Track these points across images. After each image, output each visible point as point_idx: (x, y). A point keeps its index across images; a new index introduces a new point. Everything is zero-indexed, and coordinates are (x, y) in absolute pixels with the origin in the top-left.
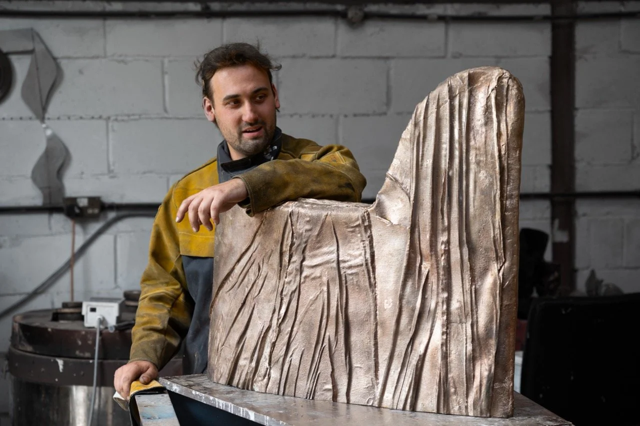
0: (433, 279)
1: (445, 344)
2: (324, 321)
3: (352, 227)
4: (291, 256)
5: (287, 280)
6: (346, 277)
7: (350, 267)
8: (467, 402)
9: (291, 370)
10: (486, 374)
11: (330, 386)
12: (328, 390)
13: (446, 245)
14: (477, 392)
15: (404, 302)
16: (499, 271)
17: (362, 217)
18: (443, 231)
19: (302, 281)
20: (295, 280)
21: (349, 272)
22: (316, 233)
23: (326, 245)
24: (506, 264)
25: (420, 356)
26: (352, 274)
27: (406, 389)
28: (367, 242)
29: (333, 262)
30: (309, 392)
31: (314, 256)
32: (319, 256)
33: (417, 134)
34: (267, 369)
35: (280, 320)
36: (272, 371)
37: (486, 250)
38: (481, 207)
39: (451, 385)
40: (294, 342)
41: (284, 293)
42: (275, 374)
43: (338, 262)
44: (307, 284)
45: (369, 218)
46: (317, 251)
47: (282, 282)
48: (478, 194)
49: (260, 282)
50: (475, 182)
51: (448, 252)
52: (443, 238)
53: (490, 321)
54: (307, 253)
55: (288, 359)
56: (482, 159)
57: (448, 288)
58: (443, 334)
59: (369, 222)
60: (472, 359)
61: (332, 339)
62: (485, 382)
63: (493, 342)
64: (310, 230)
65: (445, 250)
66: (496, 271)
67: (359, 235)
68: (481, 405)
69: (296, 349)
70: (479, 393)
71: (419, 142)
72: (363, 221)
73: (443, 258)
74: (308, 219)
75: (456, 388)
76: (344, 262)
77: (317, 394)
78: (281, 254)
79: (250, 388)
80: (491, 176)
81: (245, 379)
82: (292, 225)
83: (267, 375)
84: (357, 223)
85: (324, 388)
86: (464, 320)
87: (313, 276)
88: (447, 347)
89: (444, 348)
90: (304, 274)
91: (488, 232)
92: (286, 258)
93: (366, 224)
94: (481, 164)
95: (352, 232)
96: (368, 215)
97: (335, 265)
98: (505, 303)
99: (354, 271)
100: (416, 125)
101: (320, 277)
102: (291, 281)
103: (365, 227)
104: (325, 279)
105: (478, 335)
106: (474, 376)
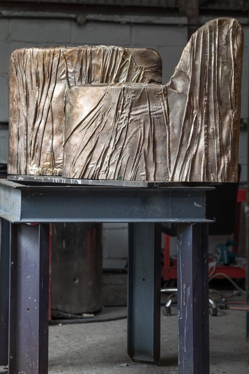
0: (200, 119)
1: (206, 149)
2: (142, 142)
3: (157, 95)
4: (122, 110)
5: (119, 122)
6: (154, 119)
7: (156, 114)
8: (218, 176)
9: (122, 167)
10: (226, 162)
11: (144, 173)
12: (143, 175)
13: (207, 102)
14: (222, 171)
15: (185, 130)
16: (232, 114)
17: (163, 89)
18: (205, 95)
19: (129, 122)
20: (125, 122)
21: (155, 117)
22: (138, 98)
23: (143, 104)
24: (235, 111)
25: (193, 155)
26: (157, 118)
27: (186, 172)
28: (165, 102)
29: (147, 112)
30: (132, 177)
31: (136, 110)
32: (139, 109)
33: (193, 49)
34: (107, 167)
35: (116, 143)
36: (110, 169)
37: (226, 104)
38: (225, 83)
39: (210, 168)
40: (124, 153)
41: (118, 129)
42: (112, 170)
43: (150, 112)
44: (132, 123)
45: (167, 90)
46: (138, 107)
47: (116, 123)
48: (223, 77)
49: (103, 125)
50: (222, 72)
51: (208, 106)
52: (205, 99)
53: (228, 137)
54: (132, 108)
55: (120, 162)
56: (225, 61)
57: (207, 122)
58: (205, 144)
59: (167, 92)
60: (220, 156)
61: (146, 149)
62: (226, 166)
63: (230, 147)
64: (135, 97)
65: (206, 104)
66: (231, 114)
67: (161, 98)
68: (225, 177)
69: (125, 156)
70: (223, 172)
71: (194, 52)
72: (164, 91)
73: (205, 108)
74: (133, 91)
75: (212, 170)
76: (153, 112)
77: (137, 178)
78: (117, 109)
79: (96, 178)
80: (230, 69)
81: (93, 174)
82: (124, 95)
83: (107, 171)
84: (161, 92)
85: (140, 175)
86: (215, 138)
87: (136, 119)
88: (207, 150)
89: (206, 151)
90: (130, 119)
91: (228, 95)
92: (120, 111)
93: (165, 93)
94: (225, 63)
95: (157, 97)
96: (166, 88)
97: (148, 113)
98: (235, 129)
99: (158, 116)
100: (192, 44)
101: (140, 120)
102: (122, 123)
103: (165, 94)
104: (142, 121)
105: (222, 144)
106: (221, 164)
